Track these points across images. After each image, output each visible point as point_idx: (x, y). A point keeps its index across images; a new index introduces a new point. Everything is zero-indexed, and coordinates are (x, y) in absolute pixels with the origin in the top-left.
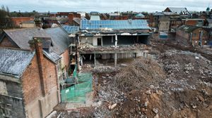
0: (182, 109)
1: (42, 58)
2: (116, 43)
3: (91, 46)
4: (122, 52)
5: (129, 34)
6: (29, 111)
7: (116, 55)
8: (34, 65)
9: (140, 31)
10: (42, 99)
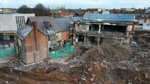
0: (118, 82)
1: (36, 31)
2: (100, 29)
3: (84, 31)
4: (103, 37)
5: (109, 24)
6: (28, 56)
7: (99, 38)
8: (32, 34)
9: (119, 23)
10: (36, 52)
